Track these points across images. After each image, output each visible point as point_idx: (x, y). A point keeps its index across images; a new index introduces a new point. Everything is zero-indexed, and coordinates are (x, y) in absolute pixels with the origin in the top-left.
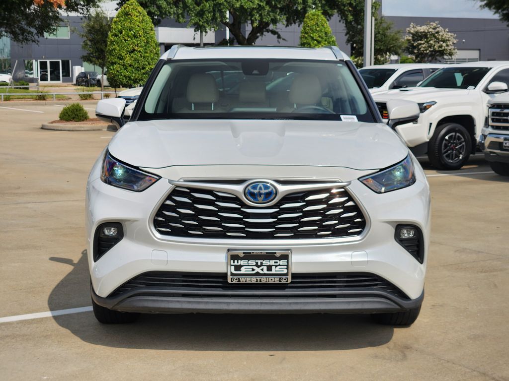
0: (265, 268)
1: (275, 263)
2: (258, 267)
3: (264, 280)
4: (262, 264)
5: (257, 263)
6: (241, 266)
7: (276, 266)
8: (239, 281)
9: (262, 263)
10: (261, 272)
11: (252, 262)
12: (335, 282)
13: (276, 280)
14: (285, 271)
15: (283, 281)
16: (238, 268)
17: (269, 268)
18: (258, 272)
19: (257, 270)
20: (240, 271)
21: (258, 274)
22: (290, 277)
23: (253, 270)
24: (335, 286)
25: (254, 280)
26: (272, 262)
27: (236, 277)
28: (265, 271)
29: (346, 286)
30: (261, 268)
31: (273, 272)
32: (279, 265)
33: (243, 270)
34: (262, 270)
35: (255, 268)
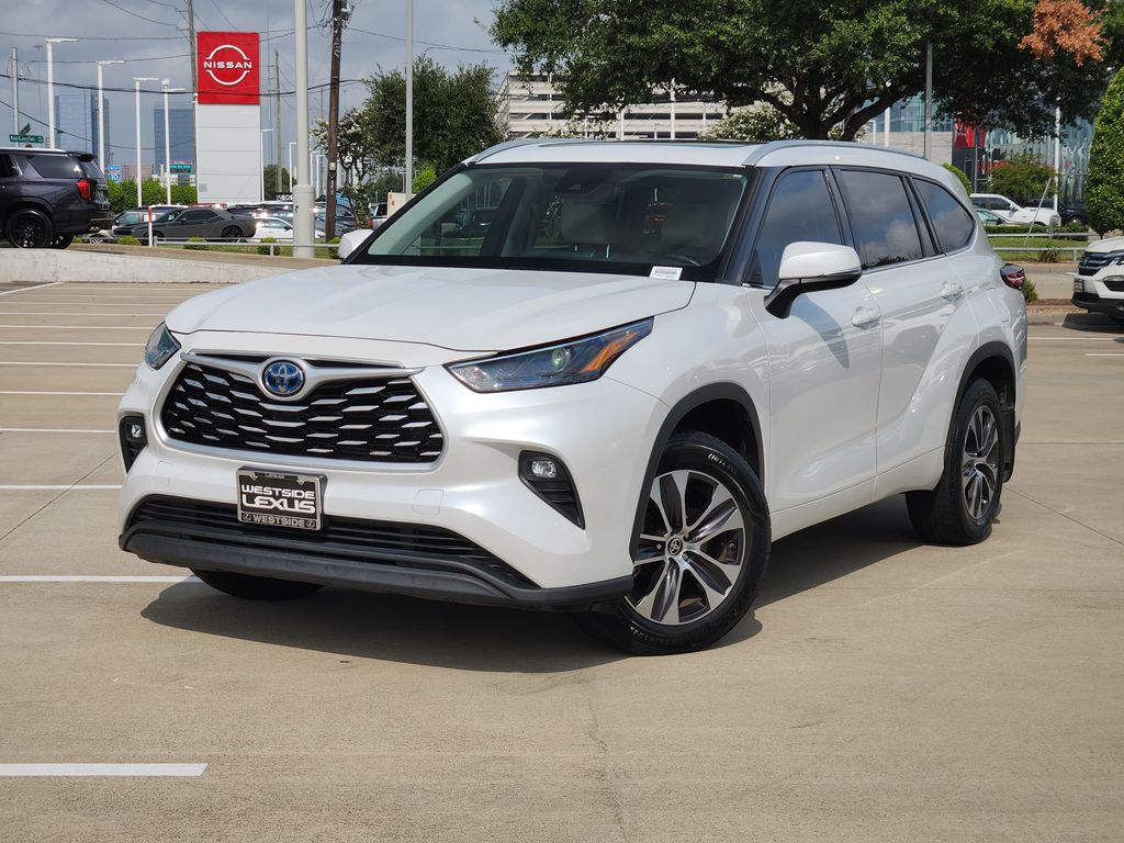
0: (285, 501)
1: (299, 494)
2: (277, 498)
3: (286, 522)
4: (280, 496)
5: (274, 492)
6: (256, 495)
7: (300, 500)
8: (253, 520)
9: (280, 492)
10: (281, 508)
11: (269, 491)
12: (398, 539)
13: (300, 523)
14: (312, 511)
15: (310, 527)
16: (251, 497)
17: (291, 502)
18: (276, 508)
19: (276, 504)
20: (254, 503)
21: (276, 511)
22: (318, 520)
23: (270, 504)
24: (399, 547)
25: (271, 520)
26: (294, 493)
27: (248, 513)
28: (286, 508)
29: (416, 549)
30: (281, 500)
31: (296, 509)
32: (304, 499)
33: (258, 503)
34: (282, 504)
35: (272, 500)
